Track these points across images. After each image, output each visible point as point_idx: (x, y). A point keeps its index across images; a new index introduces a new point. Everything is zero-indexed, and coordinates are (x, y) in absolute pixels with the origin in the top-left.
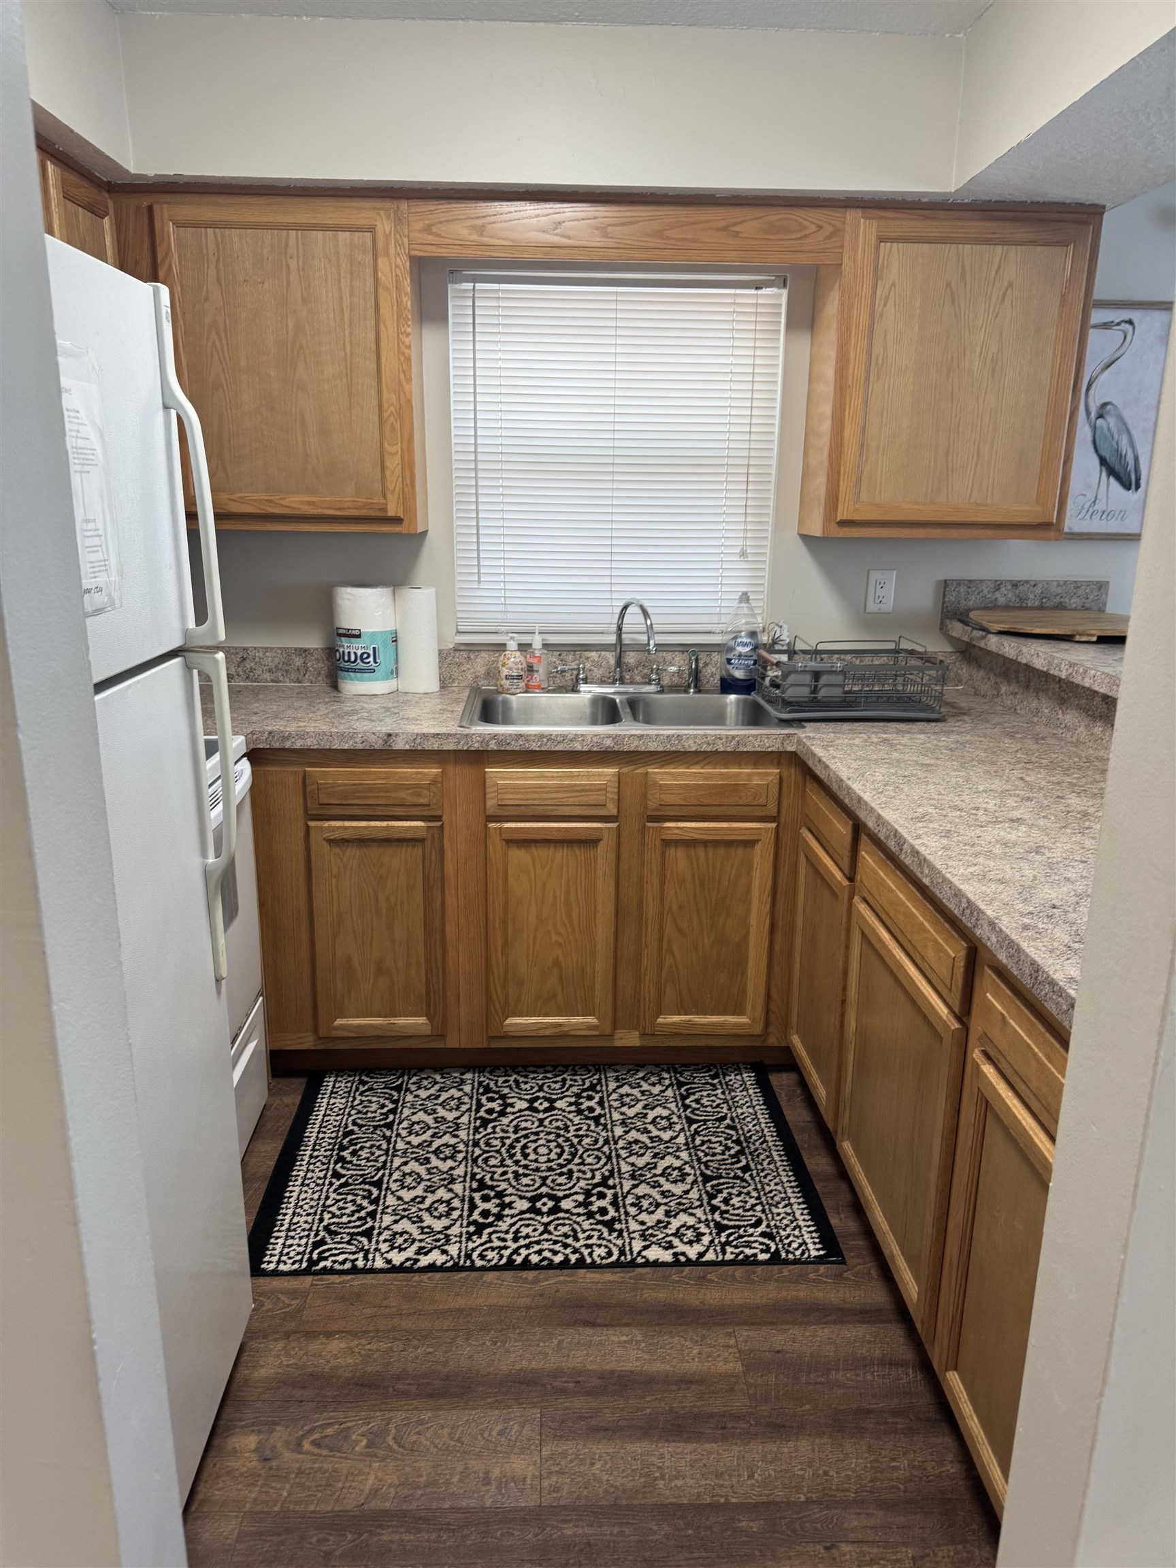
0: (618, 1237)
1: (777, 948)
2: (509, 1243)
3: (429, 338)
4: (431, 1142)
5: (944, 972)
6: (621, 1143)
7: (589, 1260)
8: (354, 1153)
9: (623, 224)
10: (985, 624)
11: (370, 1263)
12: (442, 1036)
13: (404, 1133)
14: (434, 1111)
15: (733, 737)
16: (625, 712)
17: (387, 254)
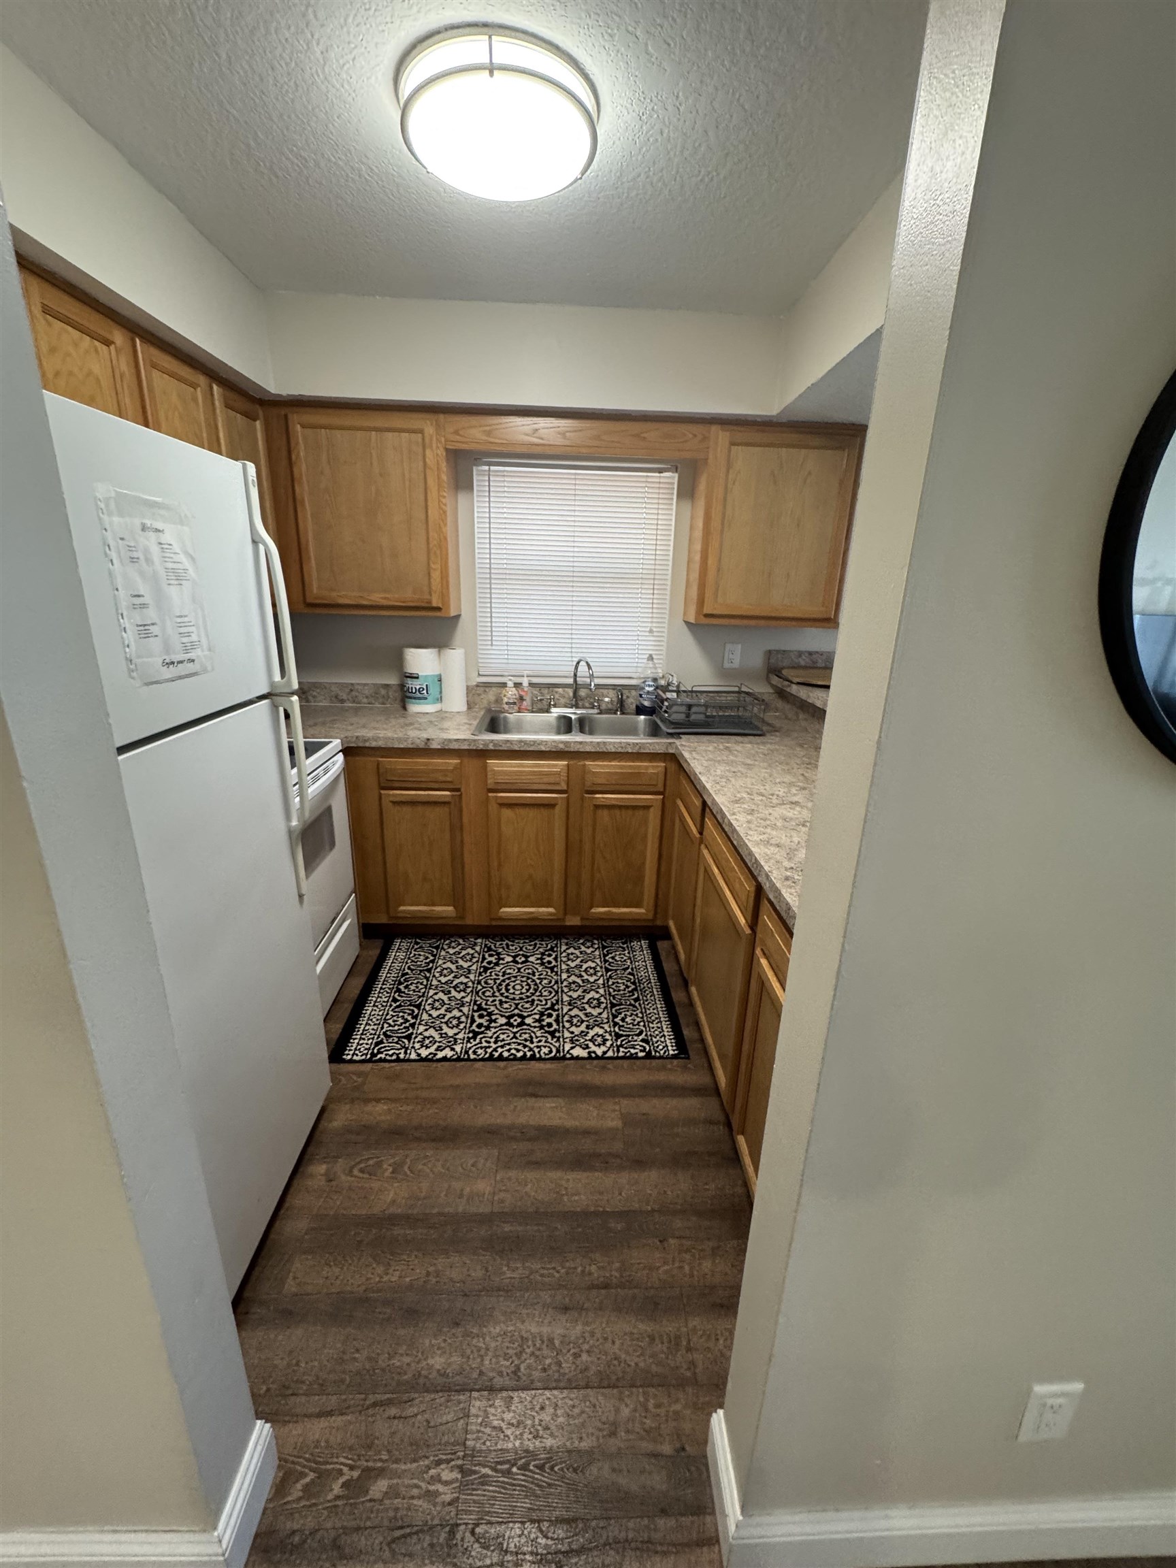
0: (556, 1042)
1: (663, 869)
2: (492, 1044)
3: (462, 498)
4: (453, 981)
5: (744, 898)
6: (565, 983)
7: (538, 1056)
8: (406, 987)
9: (575, 431)
10: (790, 678)
11: (408, 1056)
12: (462, 918)
13: (437, 975)
14: (457, 962)
15: (637, 744)
16: (575, 726)
17: (431, 447)
